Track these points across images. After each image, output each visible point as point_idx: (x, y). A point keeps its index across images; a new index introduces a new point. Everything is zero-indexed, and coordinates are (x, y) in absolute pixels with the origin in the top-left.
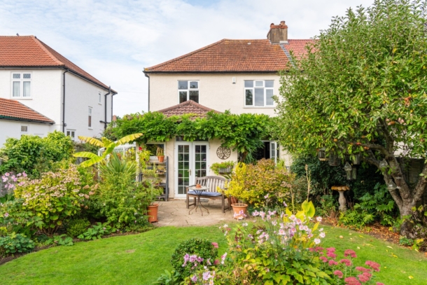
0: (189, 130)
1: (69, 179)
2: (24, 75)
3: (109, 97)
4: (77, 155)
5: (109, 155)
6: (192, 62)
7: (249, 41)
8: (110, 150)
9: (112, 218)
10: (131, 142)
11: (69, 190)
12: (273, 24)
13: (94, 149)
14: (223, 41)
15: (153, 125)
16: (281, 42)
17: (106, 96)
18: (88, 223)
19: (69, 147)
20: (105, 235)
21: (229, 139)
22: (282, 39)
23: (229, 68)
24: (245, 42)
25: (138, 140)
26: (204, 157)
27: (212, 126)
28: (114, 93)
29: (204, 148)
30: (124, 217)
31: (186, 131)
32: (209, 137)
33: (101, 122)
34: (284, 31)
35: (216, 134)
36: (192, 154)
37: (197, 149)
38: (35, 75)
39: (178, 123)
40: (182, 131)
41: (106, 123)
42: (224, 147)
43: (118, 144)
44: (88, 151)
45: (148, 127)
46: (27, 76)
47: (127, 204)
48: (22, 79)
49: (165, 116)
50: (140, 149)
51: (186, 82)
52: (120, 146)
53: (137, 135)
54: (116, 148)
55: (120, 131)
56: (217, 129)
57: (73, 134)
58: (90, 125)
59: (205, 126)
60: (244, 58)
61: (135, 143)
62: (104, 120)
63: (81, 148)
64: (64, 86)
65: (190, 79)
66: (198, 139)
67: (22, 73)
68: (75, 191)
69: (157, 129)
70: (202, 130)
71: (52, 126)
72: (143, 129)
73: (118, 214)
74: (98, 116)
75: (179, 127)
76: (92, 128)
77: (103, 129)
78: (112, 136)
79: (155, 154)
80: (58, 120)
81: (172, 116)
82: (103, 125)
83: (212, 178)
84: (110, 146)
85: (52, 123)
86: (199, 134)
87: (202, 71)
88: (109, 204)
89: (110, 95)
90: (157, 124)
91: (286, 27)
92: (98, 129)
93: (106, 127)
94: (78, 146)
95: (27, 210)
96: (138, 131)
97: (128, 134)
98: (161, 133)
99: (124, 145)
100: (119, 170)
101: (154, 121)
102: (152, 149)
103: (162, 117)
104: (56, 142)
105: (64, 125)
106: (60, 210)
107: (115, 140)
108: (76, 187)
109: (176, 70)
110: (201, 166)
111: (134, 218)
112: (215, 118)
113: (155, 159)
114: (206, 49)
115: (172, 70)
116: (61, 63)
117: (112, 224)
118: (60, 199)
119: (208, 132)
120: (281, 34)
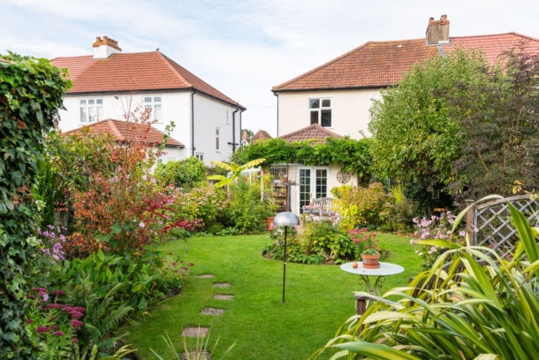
0: (308, 155)
1: (209, 193)
2: (155, 98)
3: (237, 114)
4: (210, 178)
5: (237, 178)
6: (326, 76)
7: (399, 43)
8: (238, 174)
9: (238, 224)
10: (256, 167)
11: (210, 201)
12: (432, 18)
13: (224, 173)
14: (368, 44)
15: (275, 151)
16: (440, 42)
17: (234, 114)
18: (222, 226)
19: (203, 170)
20: (234, 234)
21: (347, 163)
22: (442, 38)
23: (367, 83)
24: (395, 44)
25: (263, 165)
26: (325, 182)
27: (329, 151)
28: (243, 109)
29: (324, 173)
30: (247, 223)
31: (306, 156)
32: (328, 162)
33: (229, 143)
34: (444, 28)
35: (333, 159)
36: (313, 177)
37: (318, 173)
38: (165, 97)
39: (299, 148)
40: (302, 156)
41: (234, 145)
42: (343, 171)
43: (244, 168)
44: (218, 174)
45: (271, 152)
46: (158, 100)
47: (249, 213)
48: (152, 103)
49: (287, 142)
50: (265, 172)
51: (318, 101)
52: (246, 171)
53: (261, 160)
54: (242, 172)
55: (246, 156)
56: (333, 154)
57: (202, 156)
58: (218, 148)
59: (324, 151)
60: (388, 67)
61: (260, 167)
62: (232, 142)
63: (212, 171)
64: (193, 108)
65: (321, 97)
66: (317, 164)
67: (153, 96)
68: (213, 202)
69: (279, 154)
70: (320, 155)
71: (183, 150)
72: (266, 154)
73: (244, 220)
74: (226, 137)
75: (299, 152)
76: (219, 150)
77: (231, 152)
78: (239, 160)
79: (278, 178)
80: (187, 143)
81: (295, 142)
82: (231, 147)
83: (331, 199)
84: (238, 170)
85: (182, 147)
86: (318, 159)
87: (335, 87)
88: (237, 213)
89: (239, 111)
90: (279, 150)
91: (448, 23)
92: (227, 152)
93: (234, 149)
94: (209, 170)
95: (184, 212)
96: (261, 156)
97: (253, 159)
98: (282, 158)
99: (251, 169)
100: (244, 188)
101: (276, 147)
102: (275, 173)
103: (284, 143)
104: (192, 166)
105: (193, 149)
106: (204, 213)
107: (243, 164)
108: (214, 199)
109: (306, 88)
110: (321, 190)
111: (255, 224)
112: (334, 144)
113: (279, 182)
114: (345, 57)
115: (302, 88)
116: (190, 85)
117: (240, 227)
118: (204, 207)
119: (325, 157)
120: (441, 32)
